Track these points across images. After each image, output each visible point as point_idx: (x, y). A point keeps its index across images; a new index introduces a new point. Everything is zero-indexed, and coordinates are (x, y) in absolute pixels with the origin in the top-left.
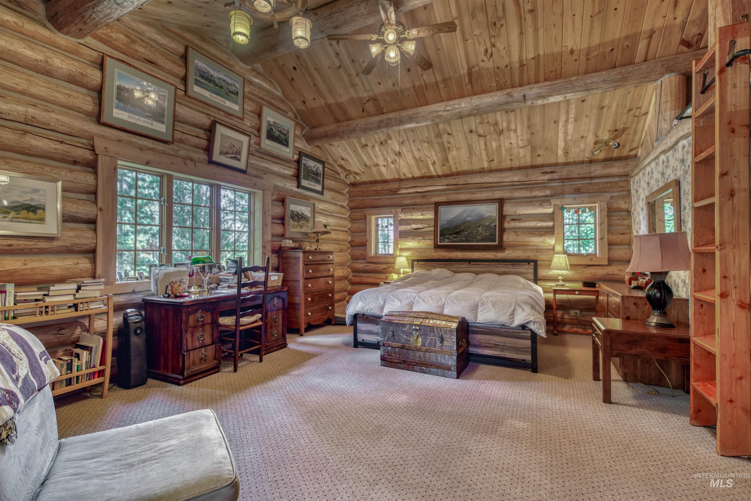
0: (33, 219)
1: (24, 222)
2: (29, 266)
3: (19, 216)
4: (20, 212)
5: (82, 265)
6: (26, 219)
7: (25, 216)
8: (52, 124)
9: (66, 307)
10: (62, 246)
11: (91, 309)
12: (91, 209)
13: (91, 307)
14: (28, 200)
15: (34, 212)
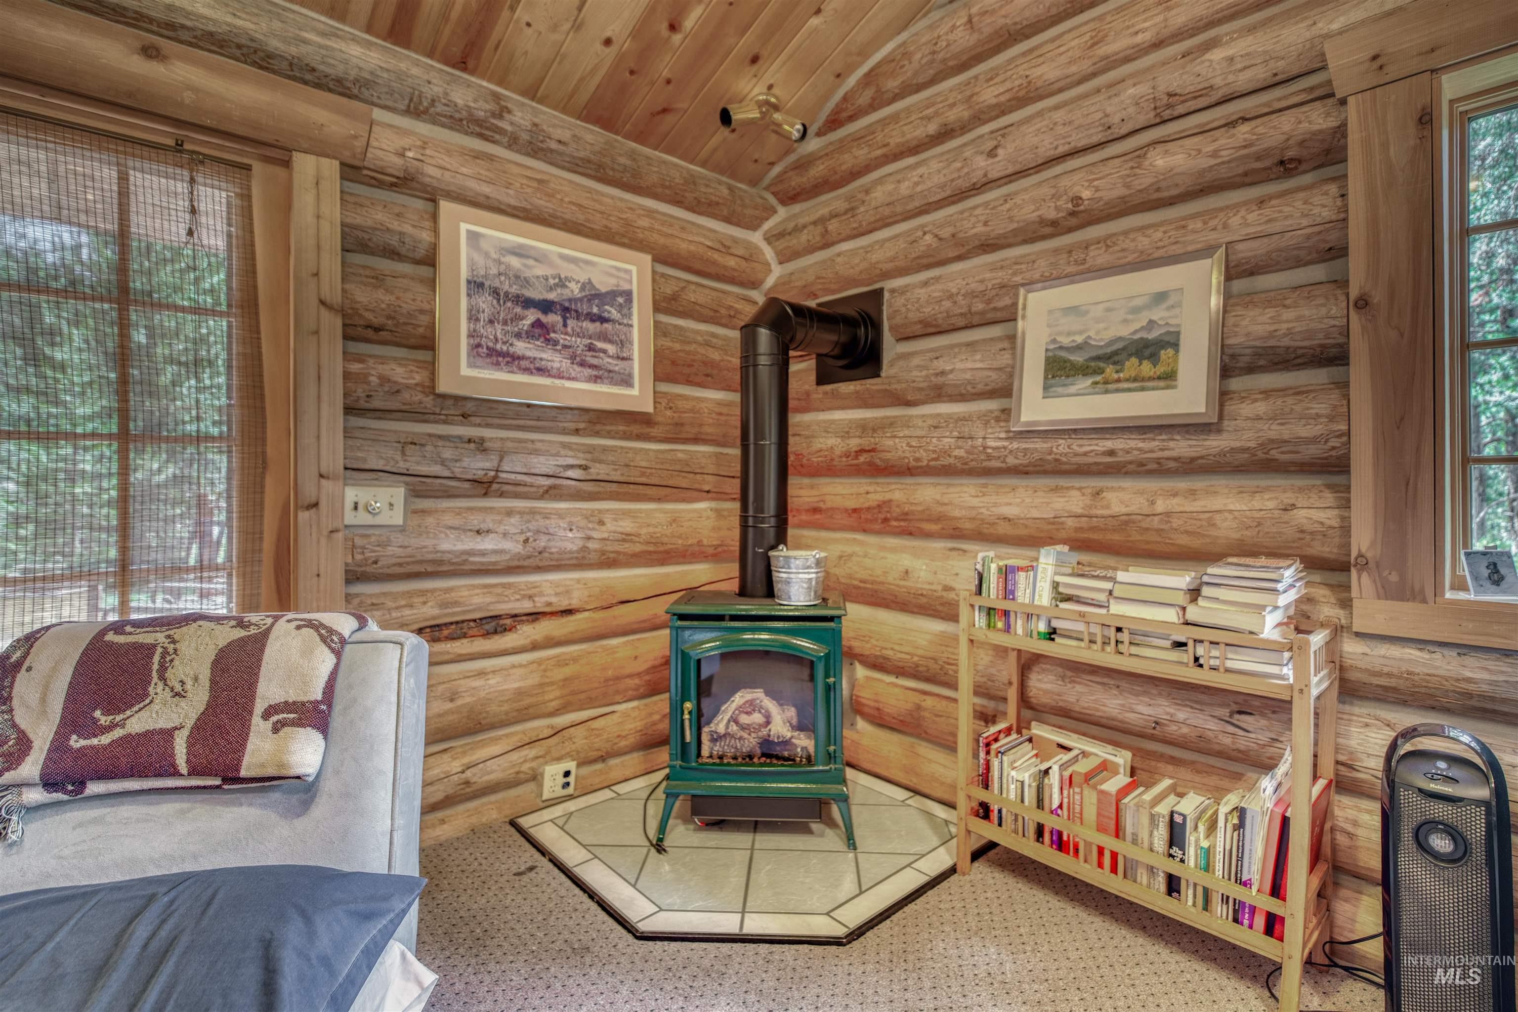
0: (1151, 379)
1: (1129, 390)
2: (1161, 506)
3: (1122, 375)
4: (1123, 365)
5: (1303, 513)
6: (1135, 380)
7: (1133, 374)
8: (1218, 81)
9: (1167, 644)
10: (1233, 450)
11: (1227, 670)
12: (1323, 311)
13: (1229, 664)
14: (1142, 328)
15: (1154, 358)
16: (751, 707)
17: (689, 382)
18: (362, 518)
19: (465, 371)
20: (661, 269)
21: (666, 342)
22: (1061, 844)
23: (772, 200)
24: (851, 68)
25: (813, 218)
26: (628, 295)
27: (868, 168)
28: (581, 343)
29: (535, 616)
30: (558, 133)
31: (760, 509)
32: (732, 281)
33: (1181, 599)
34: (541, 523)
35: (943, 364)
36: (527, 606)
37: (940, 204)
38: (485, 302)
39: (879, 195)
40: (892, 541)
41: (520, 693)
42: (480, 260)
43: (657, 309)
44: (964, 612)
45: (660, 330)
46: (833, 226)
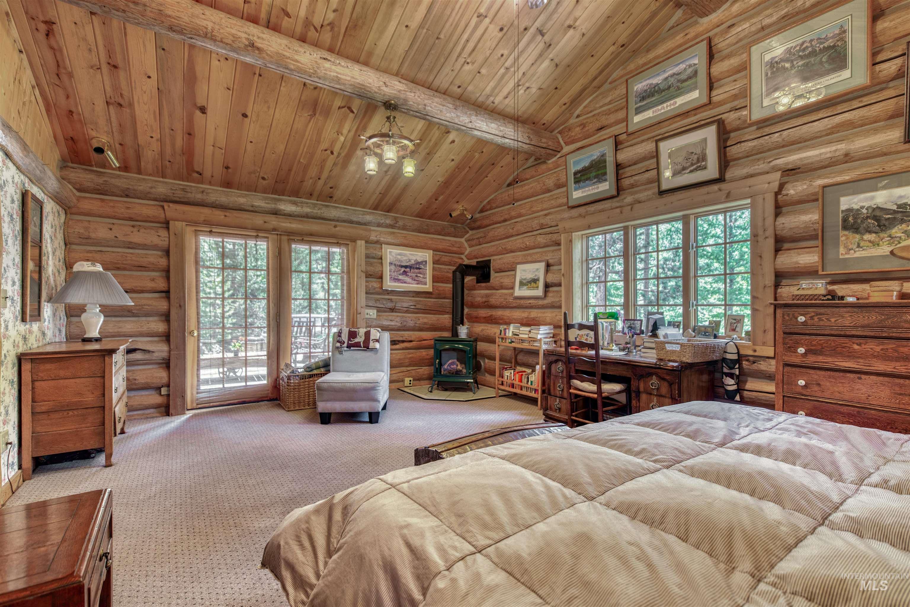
0: (535, 287)
1: (532, 290)
3: (531, 286)
4: (531, 284)
7: (533, 286)
9: (528, 342)
10: (546, 304)
14: (534, 276)
15: (536, 283)
16: (452, 364)
17: (442, 283)
18: (368, 316)
19: (389, 284)
20: (435, 253)
21: (435, 273)
22: (513, 387)
23: (468, 229)
24: (484, 200)
25: (477, 237)
26: (426, 262)
27: (489, 225)
28: (414, 275)
29: (403, 342)
30: (408, 225)
31: (456, 316)
32: (455, 253)
33: (527, 333)
34: (405, 319)
35: (502, 280)
36: (401, 339)
37: (504, 238)
38: (393, 267)
39: (491, 234)
40: (494, 326)
41: (400, 359)
42: (392, 257)
43: (434, 263)
44: (497, 340)
45: (434, 269)
46: (481, 240)
